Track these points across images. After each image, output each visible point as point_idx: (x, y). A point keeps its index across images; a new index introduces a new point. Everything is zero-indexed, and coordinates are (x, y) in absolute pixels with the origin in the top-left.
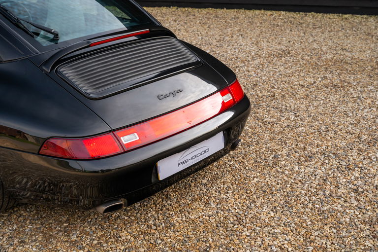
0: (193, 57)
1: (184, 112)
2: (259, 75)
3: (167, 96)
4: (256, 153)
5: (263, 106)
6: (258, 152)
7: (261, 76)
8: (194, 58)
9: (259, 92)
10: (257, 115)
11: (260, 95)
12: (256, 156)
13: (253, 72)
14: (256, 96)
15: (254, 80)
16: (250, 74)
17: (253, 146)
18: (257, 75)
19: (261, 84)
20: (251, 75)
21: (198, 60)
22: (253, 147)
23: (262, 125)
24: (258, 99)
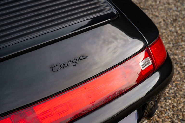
0: (107, 6)
1: (85, 88)
2: (179, 9)
3: (64, 66)
4: (173, 110)
5: (182, 46)
6: (175, 109)
7: (181, 10)
8: (108, 8)
9: (178, 29)
10: (176, 57)
11: (179, 32)
12: (173, 115)
13: (173, 5)
14: (175, 34)
15: (174, 14)
16: (170, 6)
17: (170, 99)
18: (177, 8)
19: (180, 19)
20: (171, 9)
21: (112, 12)
22: (170, 101)
23: (181, 72)
24: (177, 38)
